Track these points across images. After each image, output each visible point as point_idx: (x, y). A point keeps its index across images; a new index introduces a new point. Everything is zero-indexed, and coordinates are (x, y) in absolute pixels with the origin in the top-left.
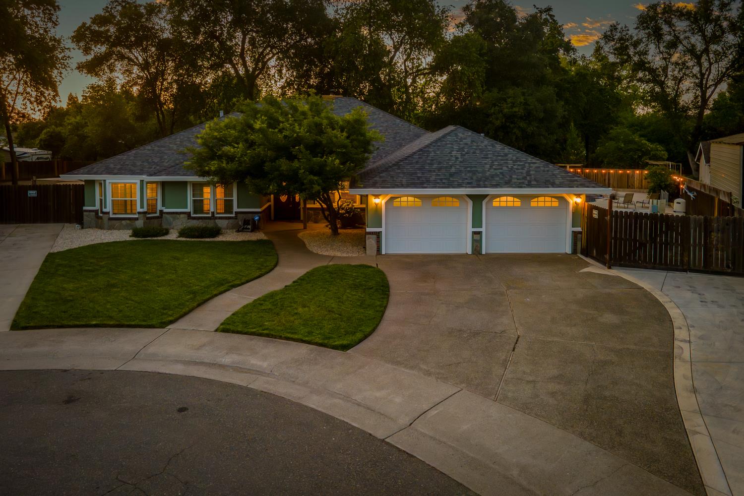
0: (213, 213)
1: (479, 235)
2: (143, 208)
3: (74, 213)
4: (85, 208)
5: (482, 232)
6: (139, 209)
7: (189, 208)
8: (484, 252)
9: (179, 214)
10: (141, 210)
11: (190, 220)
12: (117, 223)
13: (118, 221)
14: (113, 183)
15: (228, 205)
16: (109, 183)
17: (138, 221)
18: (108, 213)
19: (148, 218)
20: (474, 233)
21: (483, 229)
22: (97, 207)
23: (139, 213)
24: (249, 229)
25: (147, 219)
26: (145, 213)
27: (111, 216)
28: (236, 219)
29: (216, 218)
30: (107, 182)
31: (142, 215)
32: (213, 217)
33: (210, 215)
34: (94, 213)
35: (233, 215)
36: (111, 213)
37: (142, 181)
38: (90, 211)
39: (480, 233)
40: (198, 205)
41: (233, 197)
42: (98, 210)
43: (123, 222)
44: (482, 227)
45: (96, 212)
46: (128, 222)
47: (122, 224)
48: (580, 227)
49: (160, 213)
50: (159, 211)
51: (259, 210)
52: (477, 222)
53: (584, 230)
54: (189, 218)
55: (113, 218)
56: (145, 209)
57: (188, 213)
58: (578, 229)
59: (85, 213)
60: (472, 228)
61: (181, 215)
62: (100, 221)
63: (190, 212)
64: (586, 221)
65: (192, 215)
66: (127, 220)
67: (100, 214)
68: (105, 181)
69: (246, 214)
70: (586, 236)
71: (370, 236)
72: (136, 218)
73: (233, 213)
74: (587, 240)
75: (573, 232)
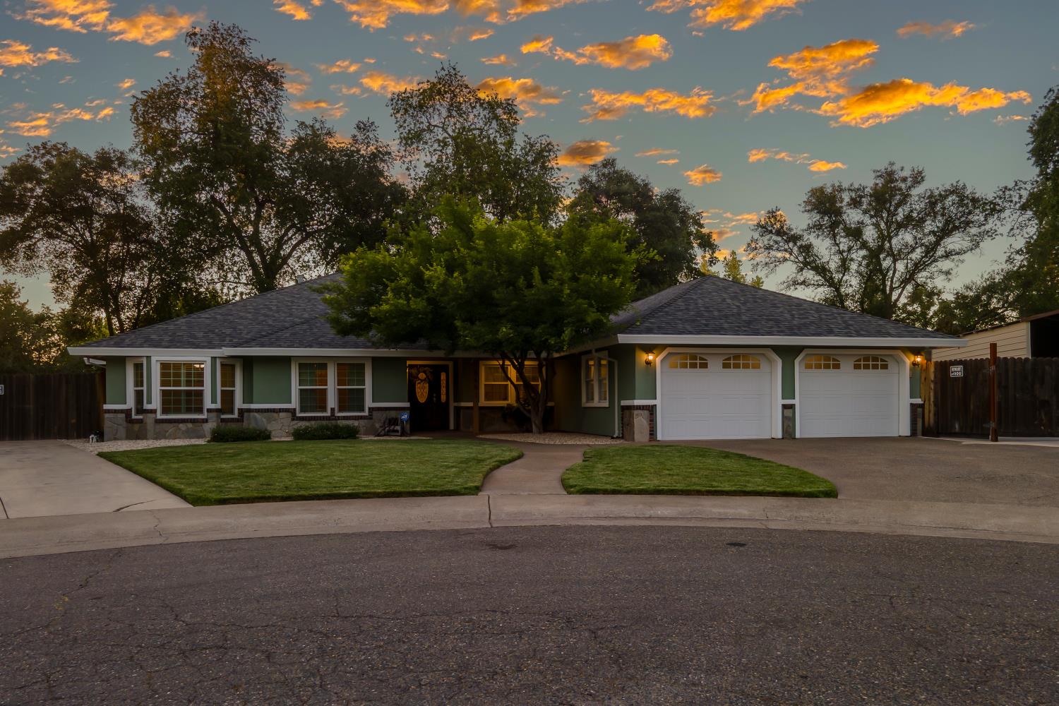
0: (332, 410)
1: (791, 410)
2: (217, 403)
3: (74, 421)
4: (106, 407)
5: (794, 405)
6: (209, 405)
7: (294, 404)
8: (798, 436)
9: (276, 412)
10: (213, 406)
11: (296, 422)
12: (171, 428)
13: (172, 425)
14: (163, 362)
15: (356, 398)
17: (205, 424)
18: (154, 411)
19: (223, 420)
20: (785, 407)
21: (796, 402)
22: (130, 403)
23: (209, 411)
24: (397, 431)
25: (221, 422)
26: (220, 411)
27: (159, 416)
28: (371, 419)
29: (339, 418)
30: (154, 359)
31: (214, 414)
32: (333, 417)
33: (328, 414)
34: (124, 415)
35: (366, 413)
36: (159, 412)
37: (214, 359)
38: (116, 411)
39: (792, 407)
40: (308, 398)
41: (364, 384)
42: (131, 410)
43: (182, 426)
44: (794, 399)
45: (128, 412)
46: (190, 425)
47: (180, 429)
48: (920, 397)
49: (239, 413)
50: (239, 409)
51: (407, 405)
52: (788, 391)
53: (929, 400)
54: (294, 417)
55: (163, 419)
56: (218, 405)
57: (293, 411)
58: (919, 401)
59: (107, 415)
60: (783, 398)
61: (281, 414)
62: (136, 427)
63: (295, 409)
64: (933, 388)
65: (299, 415)
66: (188, 422)
67: (134, 417)
68: (149, 358)
69: (388, 412)
70: (932, 408)
71: (640, 412)
72: (203, 419)
73: (362, 410)
74: (935, 415)
75: (911, 404)
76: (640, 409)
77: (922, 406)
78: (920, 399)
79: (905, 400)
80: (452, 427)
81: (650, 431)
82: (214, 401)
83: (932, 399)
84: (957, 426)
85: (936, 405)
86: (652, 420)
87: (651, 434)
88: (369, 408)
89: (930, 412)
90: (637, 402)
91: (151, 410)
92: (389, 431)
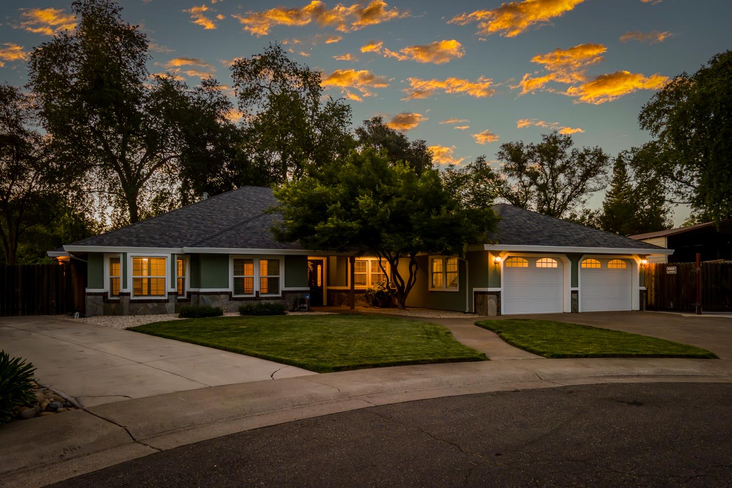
0: (257, 292)
1: (576, 294)
2: (174, 288)
3: (54, 301)
4: (88, 290)
5: (578, 291)
6: (169, 289)
7: (231, 289)
8: (580, 311)
9: (218, 295)
10: (172, 290)
11: (232, 302)
12: (141, 307)
13: (141, 304)
14: (134, 257)
15: (273, 284)
16: (131, 256)
17: (167, 303)
18: (128, 294)
19: (179, 301)
20: (573, 292)
21: (578, 289)
22: (107, 288)
23: (170, 293)
24: (305, 308)
25: (178, 303)
26: (176, 294)
27: (132, 298)
28: (284, 299)
29: (262, 299)
30: (129, 255)
31: (173, 297)
32: (257, 298)
33: (254, 296)
34: (102, 297)
35: (280, 295)
36: (132, 295)
37: (173, 255)
38: (96, 294)
39: (576, 292)
40: (239, 284)
41: (279, 275)
42: (107, 293)
43: (149, 305)
44: (578, 287)
45: (105, 295)
46: (156, 305)
47: (148, 308)
48: (645, 286)
49: (188, 295)
50: (187, 292)
51: (308, 289)
52: (575, 283)
53: (651, 288)
54: (231, 299)
55: (135, 300)
56: (175, 290)
57: (229, 294)
58: (644, 288)
59: (89, 297)
60: (572, 287)
61: (222, 296)
62: (113, 306)
63: (231, 292)
64: (653, 280)
65: (234, 296)
66: (154, 302)
67: (110, 298)
68: (125, 254)
69: (295, 294)
70: (653, 293)
71: (491, 296)
72: (165, 300)
73: (277, 293)
74: (655, 297)
75: (640, 290)
76: (491, 294)
77: (646, 291)
78: (644, 287)
79: (636, 288)
80: (325, 302)
81: (497, 309)
82: (173, 286)
83: (653, 287)
84: (672, 304)
85: (656, 290)
86: (498, 302)
87: (498, 311)
88: (283, 291)
89: (651, 295)
90: (490, 289)
91: (127, 293)
92: (300, 307)
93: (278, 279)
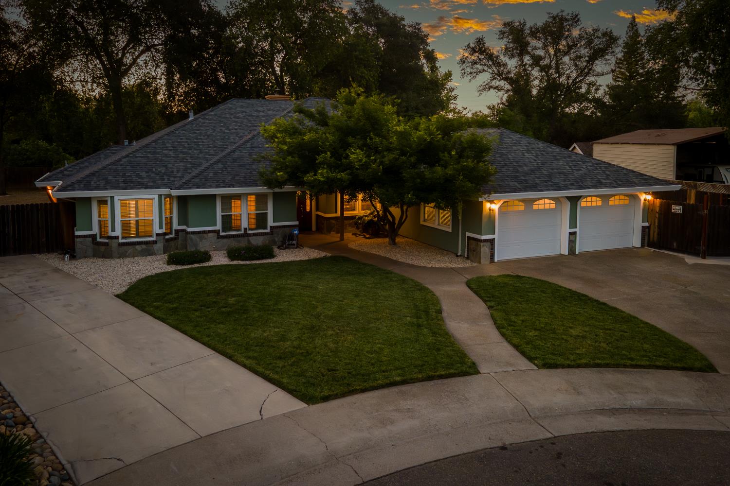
0: (245, 229)
1: (574, 236)
2: (162, 228)
3: (44, 240)
4: (77, 233)
6: (157, 230)
7: (219, 226)
8: (577, 253)
9: (207, 233)
10: (160, 231)
11: (220, 239)
12: (130, 250)
13: (130, 247)
14: (122, 200)
15: (261, 220)
16: (118, 199)
17: (155, 245)
18: (117, 238)
19: (167, 240)
20: (570, 234)
21: (577, 230)
22: (95, 230)
23: (157, 235)
24: (294, 245)
25: (166, 242)
26: (165, 234)
27: (121, 241)
28: (272, 234)
29: (250, 235)
30: (116, 198)
31: (162, 237)
32: (246, 235)
33: (242, 232)
34: (90, 239)
35: (268, 230)
36: (120, 238)
37: (160, 196)
38: (85, 236)
39: (575, 233)
40: (227, 221)
41: (267, 210)
42: (96, 235)
43: (138, 247)
44: (576, 228)
45: (94, 237)
46: (144, 246)
47: (136, 250)
48: (648, 222)
49: (175, 233)
50: (175, 230)
51: (297, 223)
52: (573, 223)
53: (654, 224)
54: (219, 237)
55: (124, 243)
56: (163, 231)
57: (217, 232)
58: (647, 224)
59: (78, 240)
60: (570, 228)
61: (210, 234)
62: (103, 248)
63: (219, 230)
64: (657, 216)
65: (222, 234)
66: (142, 244)
67: (98, 240)
68: (112, 198)
69: (283, 229)
70: (656, 230)
71: (485, 243)
72: (154, 241)
73: (265, 228)
74: (658, 234)
75: (642, 227)
76: (485, 241)
77: (649, 227)
79: (638, 223)
80: (314, 228)
81: (491, 256)
82: (161, 227)
83: (656, 224)
84: (675, 244)
85: (659, 227)
86: (492, 249)
87: (491, 258)
88: (271, 227)
89: (654, 232)
90: (483, 237)
91: (115, 236)
92: (289, 245)
93: (266, 214)
